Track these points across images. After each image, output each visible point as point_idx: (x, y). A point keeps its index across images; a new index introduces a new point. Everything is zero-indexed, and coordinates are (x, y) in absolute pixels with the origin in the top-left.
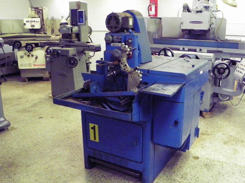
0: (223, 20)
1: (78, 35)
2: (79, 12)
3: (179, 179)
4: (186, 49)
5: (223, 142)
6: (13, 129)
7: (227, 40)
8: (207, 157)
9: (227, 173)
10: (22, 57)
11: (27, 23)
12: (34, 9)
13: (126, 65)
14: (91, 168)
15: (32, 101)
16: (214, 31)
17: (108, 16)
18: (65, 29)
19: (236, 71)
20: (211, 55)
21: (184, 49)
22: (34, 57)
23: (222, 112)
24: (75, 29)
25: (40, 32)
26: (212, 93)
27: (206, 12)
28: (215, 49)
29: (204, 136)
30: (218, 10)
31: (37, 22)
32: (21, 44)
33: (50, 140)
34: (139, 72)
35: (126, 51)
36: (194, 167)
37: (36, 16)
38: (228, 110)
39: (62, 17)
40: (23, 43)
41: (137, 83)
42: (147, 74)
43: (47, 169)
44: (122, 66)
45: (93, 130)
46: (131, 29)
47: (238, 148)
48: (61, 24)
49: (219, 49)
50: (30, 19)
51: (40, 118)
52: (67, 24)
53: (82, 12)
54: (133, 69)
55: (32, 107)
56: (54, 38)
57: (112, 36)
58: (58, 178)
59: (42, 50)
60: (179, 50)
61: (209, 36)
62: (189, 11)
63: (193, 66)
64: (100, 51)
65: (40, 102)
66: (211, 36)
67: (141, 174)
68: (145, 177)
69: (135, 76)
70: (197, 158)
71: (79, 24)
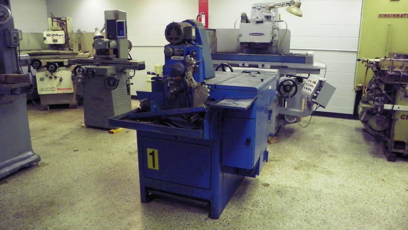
0: (287, 32)
1: (116, 51)
2: (118, 23)
3: (250, 207)
4: (247, 65)
5: (293, 167)
6: (44, 164)
7: (291, 54)
8: (278, 183)
9: (301, 198)
10: (42, 79)
11: (47, 37)
12: (56, 20)
13: (191, 80)
14: (149, 202)
15: (60, 133)
16: (277, 44)
17: (167, 26)
18: (100, 43)
19: (303, 88)
20: (276, 70)
21: (243, 66)
22: (58, 80)
23: (289, 137)
24: (113, 43)
25: (64, 49)
26: (277, 115)
27: (267, 22)
28: (279, 64)
29: (272, 163)
30: (281, 20)
31: (60, 36)
32: (40, 63)
33: (93, 175)
34: (207, 86)
35: (192, 64)
36: (265, 194)
37: (59, 28)
38: (295, 135)
39: (96, 29)
40: (44, 62)
41: (204, 99)
42: (214, 89)
43: (96, 205)
44: (187, 80)
45: (151, 156)
46: (194, 40)
47: (310, 173)
48: (95, 38)
49: (284, 64)
50: (51, 33)
51: (75, 151)
52: (103, 37)
53: (123, 22)
54: (200, 83)
55: (62, 139)
56: (82, 55)
57: (172, 48)
58: (111, 215)
59: (67, 70)
60: (238, 66)
61: (271, 49)
62: (247, 21)
63: (262, 80)
64: (144, 69)
65: (71, 133)
66: (274, 50)
67: (210, 203)
68: (215, 206)
69: (201, 91)
70: (267, 185)
71: (118, 37)
